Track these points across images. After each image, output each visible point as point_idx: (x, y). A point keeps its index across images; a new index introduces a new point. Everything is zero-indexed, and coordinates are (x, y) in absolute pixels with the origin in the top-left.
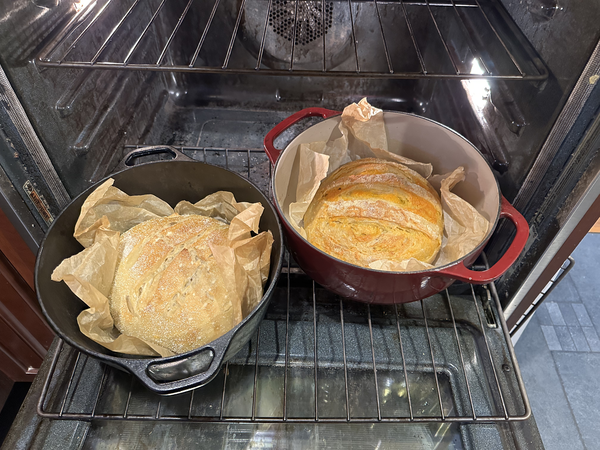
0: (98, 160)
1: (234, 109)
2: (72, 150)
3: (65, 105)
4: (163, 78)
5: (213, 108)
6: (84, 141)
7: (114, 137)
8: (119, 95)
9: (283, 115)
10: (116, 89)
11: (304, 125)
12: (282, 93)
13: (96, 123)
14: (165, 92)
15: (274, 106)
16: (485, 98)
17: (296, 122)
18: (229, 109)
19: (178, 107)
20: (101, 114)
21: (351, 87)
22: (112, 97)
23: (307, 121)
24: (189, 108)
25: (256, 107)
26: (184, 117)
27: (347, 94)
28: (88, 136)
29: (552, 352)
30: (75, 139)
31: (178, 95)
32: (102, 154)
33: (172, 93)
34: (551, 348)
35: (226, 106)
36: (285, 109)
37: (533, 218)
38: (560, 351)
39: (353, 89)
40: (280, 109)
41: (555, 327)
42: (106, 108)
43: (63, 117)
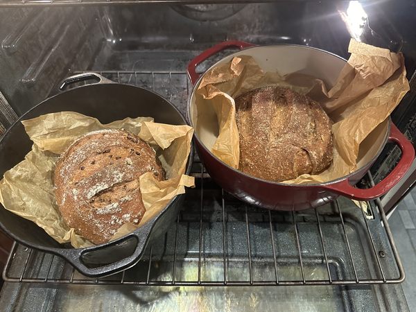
0: (47, 92)
1: (159, 50)
2: (21, 82)
3: (10, 44)
4: (101, 29)
5: (142, 51)
6: (32, 75)
7: (60, 73)
8: (61, 38)
9: (196, 53)
10: (59, 34)
11: (213, 60)
12: (194, 37)
13: (42, 61)
14: (104, 40)
15: (189, 47)
16: (361, 27)
17: (207, 58)
18: (154, 51)
19: (115, 52)
20: (46, 54)
21: (249, 29)
22: (56, 40)
23: (215, 57)
24: (124, 52)
25: (175, 48)
26: (120, 58)
27: (246, 34)
28: (35, 71)
29: (407, 230)
30: (23, 73)
31: (114, 42)
32: (50, 87)
33: (109, 40)
34: (407, 227)
35: (152, 49)
36: (198, 49)
37: (408, 125)
38: (414, 229)
39: (251, 30)
40: (194, 49)
41: (409, 211)
42: (50, 48)
43: (10, 54)
